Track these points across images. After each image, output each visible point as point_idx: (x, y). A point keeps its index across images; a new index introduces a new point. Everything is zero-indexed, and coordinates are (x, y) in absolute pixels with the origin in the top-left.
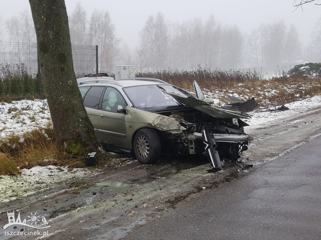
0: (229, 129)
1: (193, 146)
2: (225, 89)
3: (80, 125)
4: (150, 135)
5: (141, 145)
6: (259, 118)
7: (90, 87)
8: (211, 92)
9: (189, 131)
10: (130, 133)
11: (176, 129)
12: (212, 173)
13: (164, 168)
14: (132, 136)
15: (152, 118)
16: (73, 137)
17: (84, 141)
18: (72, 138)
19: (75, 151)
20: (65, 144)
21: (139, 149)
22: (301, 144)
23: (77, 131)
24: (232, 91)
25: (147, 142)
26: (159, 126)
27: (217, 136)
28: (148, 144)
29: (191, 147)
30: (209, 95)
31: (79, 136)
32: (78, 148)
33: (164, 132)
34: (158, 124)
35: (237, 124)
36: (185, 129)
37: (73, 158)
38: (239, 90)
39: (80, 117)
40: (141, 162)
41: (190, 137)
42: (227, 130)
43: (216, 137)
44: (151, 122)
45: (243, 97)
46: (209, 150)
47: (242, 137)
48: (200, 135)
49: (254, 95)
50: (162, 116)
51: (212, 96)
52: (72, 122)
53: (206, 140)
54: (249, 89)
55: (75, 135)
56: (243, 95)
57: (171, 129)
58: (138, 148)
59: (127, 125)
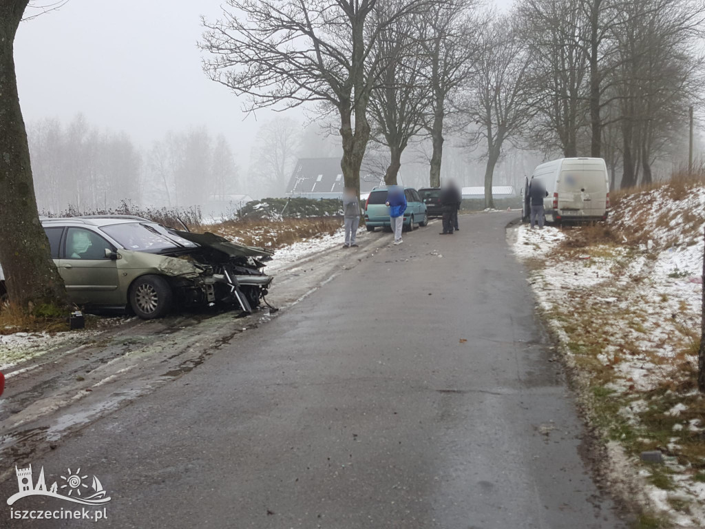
0: (248, 270)
1: (212, 291)
3: (52, 278)
4: (157, 282)
5: (144, 297)
9: (206, 274)
10: (125, 283)
11: (190, 272)
12: (241, 317)
14: (127, 287)
15: (157, 262)
16: (42, 295)
18: (40, 296)
19: (48, 312)
20: (31, 304)
21: (141, 302)
22: (314, 290)
23: (47, 285)
25: (153, 291)
26: (168, 270)
27: (240, 278)
28: (155, 293)
29: (209, 292)
31: (50, 292)
33: (176, 277)
34: (165, 268)
35: (255, 264)
36: (201, 271)
37: (48, 320)
39: (51, 267)
40: (143, 318)
41: (208, 280)
43: (238, 279)
44: (157, 266)
46: (236, 292)
47: (262, 278)
48: (221, 276)
50: (170, 258)
52: (41, 274)
53: (231, 282)
55: (44, 291)
57: (185, 272)
58: (139, 300)
59: (120, 272)
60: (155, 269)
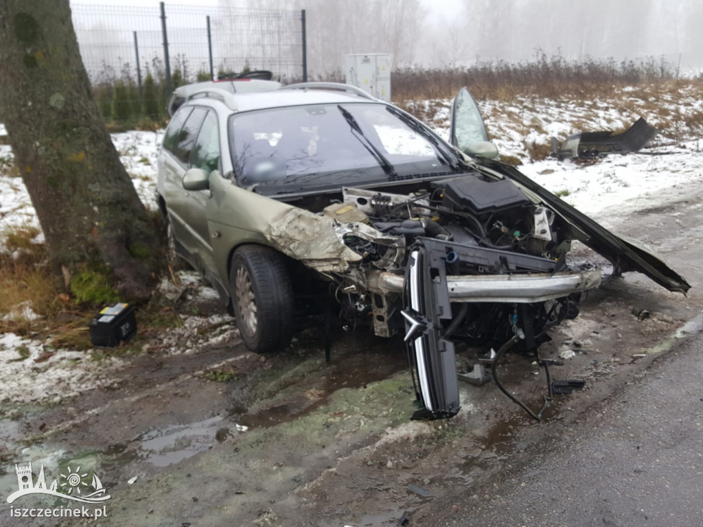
0: (511, 256)
1: (383, 312)
2: (592, 99)
3: (97, 223)
5: (243, 294)
6: (655, 173)
7: (192, 108)
8: (559, 107)
11: (327, 256)
12: (424, 421)
13: (296, 374)
15: (267, 217)
16: (81, 256)
17: (109, 266)
18: (78, 258)
20: (65, 271)
23: (89, 238)
24: (605, 105)
26: (286, 242)
28: (254, 296)
29: (378, 314)
30: (551, 115)
31: (96, 252)
32: (93, 285)
34: (280, 237)
35: (549, 235)
36: (357, 257)
38: (624, 103)
39: (93, 201)
42: (504, 261)
44: (264, 229)
45: (629, 116)
46: (418, 343)
47: (557, 281)
48: (399, 282)
49: (655, 113)
50: (296, 210)
51: (556, 116)
52: (75, 215)
53: (415, 306)
54: (644, 98)
55: (84, 250)
56: (629, 113)
57: (315, 255)
60: (261, 234)
